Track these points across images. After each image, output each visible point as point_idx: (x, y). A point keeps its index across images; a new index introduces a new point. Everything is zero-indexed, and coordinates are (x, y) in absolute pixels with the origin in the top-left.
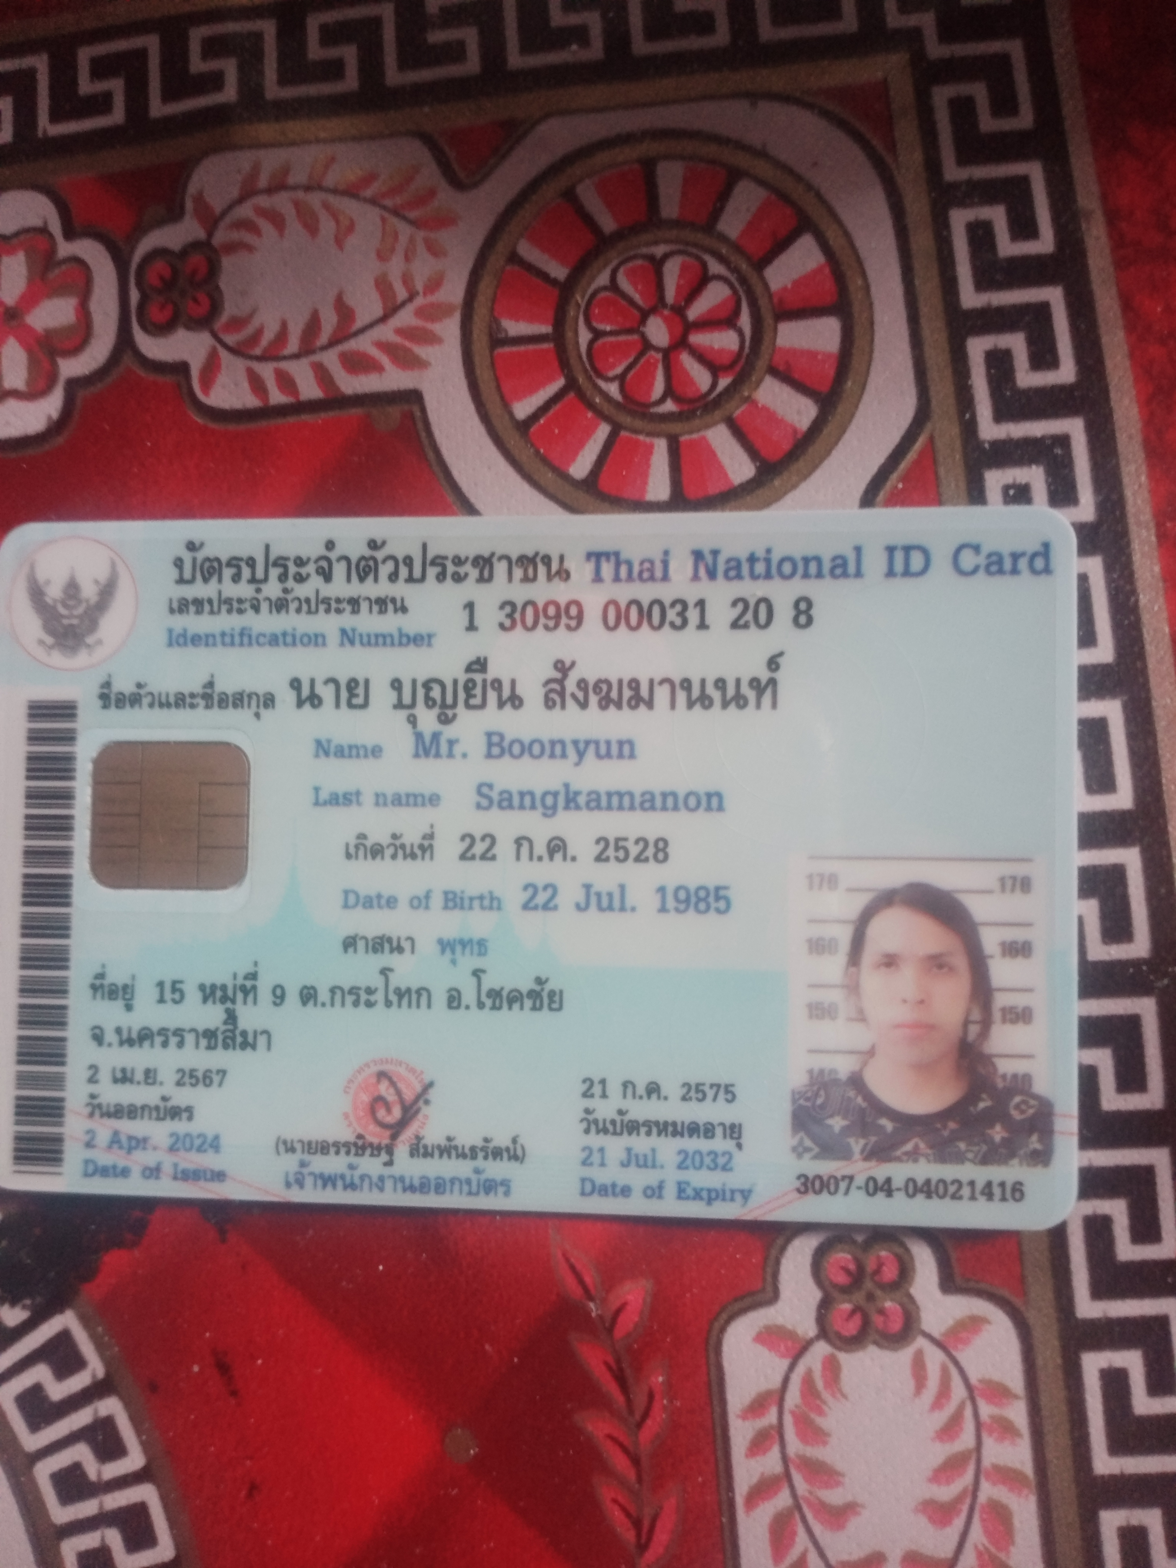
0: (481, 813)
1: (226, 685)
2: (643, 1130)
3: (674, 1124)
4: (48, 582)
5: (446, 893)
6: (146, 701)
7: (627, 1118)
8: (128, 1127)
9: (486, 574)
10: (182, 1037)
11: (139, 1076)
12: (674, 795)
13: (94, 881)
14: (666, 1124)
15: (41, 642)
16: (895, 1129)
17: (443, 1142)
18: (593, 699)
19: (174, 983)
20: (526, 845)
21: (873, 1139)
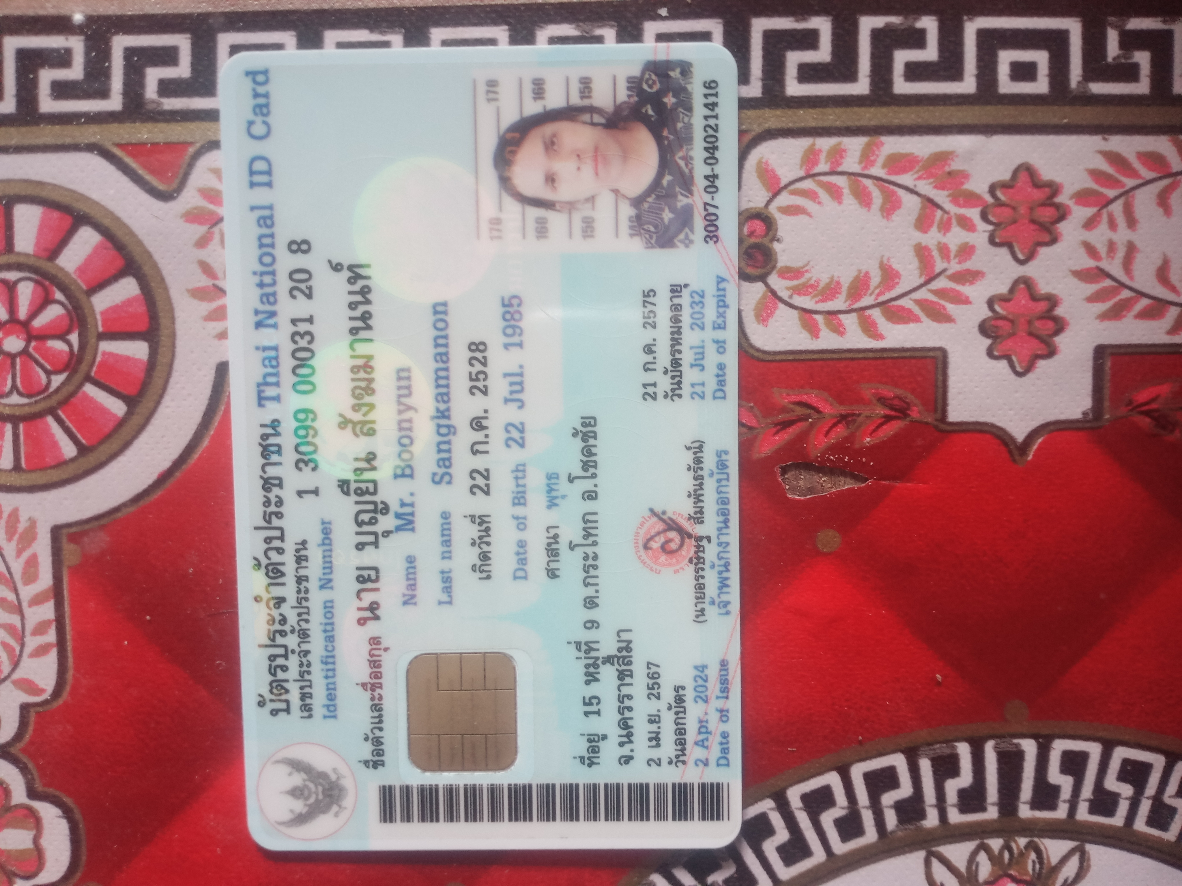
0: (454, 480)
1: (364, 673)
2: (678, 356)
3: (672, 333)
4: (292, 811)
5: (514, 504)
6: (378, 733)
7: (670, 368)
8: (691, 736)
9: (276, 482)
10: (624, 696)
11: (654, 727)
12: (436, 338)
13: (513, 768)
14: (672, 339)
15: (336, 815)
16: (669, 174)
17: (692, 500)
18: (367, 399)
19: (585, 704)
20: (477, 447)
21: (678, 189)
